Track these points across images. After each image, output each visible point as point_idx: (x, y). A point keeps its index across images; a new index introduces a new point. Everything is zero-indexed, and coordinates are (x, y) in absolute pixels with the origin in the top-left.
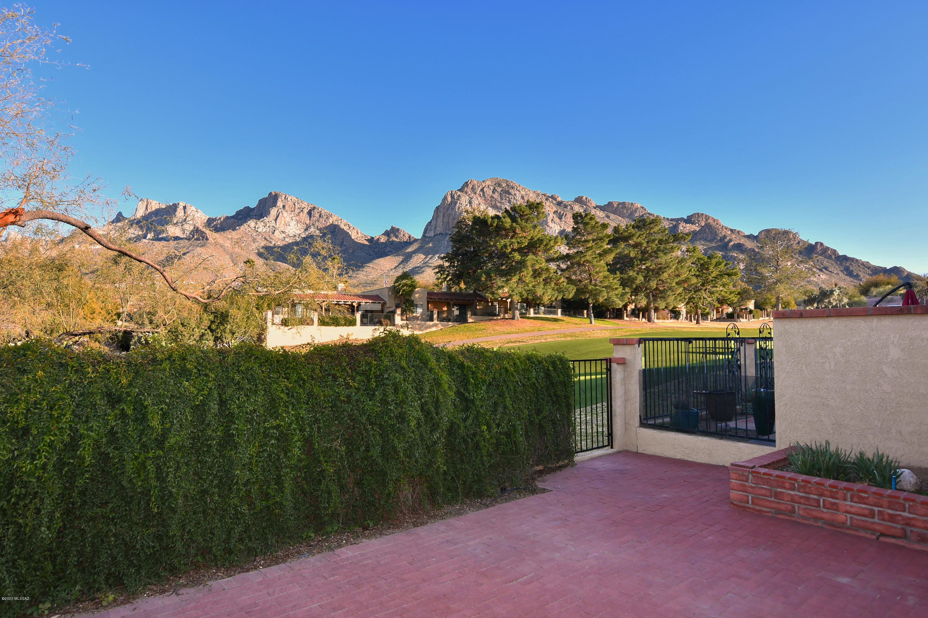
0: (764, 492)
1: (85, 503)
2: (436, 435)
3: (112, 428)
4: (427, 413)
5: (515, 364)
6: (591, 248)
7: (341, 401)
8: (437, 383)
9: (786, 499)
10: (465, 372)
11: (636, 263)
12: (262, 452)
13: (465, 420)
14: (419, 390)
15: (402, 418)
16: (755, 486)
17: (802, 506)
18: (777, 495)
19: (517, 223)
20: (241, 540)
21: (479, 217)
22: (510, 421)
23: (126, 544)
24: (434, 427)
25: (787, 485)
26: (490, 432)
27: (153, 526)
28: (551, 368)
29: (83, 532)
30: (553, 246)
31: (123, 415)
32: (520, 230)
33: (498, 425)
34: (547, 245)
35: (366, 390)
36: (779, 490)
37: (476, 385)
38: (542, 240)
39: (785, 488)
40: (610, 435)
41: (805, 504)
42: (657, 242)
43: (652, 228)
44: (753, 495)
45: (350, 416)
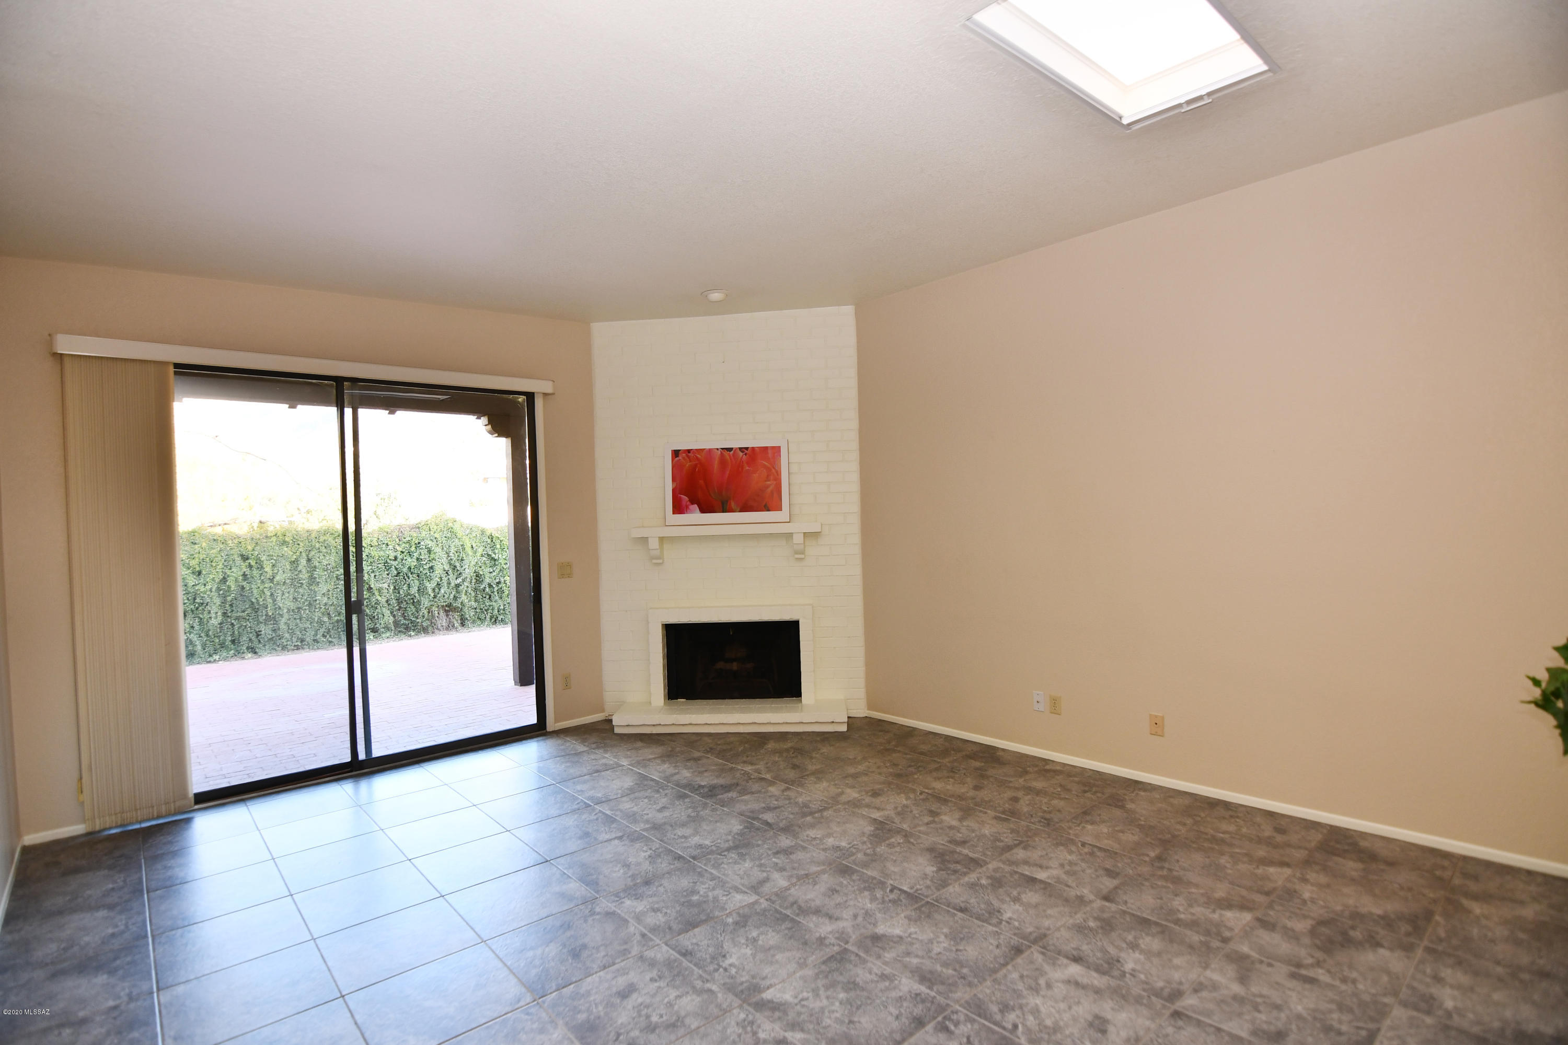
1: (232, 611)
3: (245, 572)
7: (390, 560)
12: (337, 588)
14: (448, 552)
20: (324, 636)
23: (256, 633)
27: (271, 624)
29: (232, 624)
31: (250, 566)
35: (409, 552)
45: (396, 569)
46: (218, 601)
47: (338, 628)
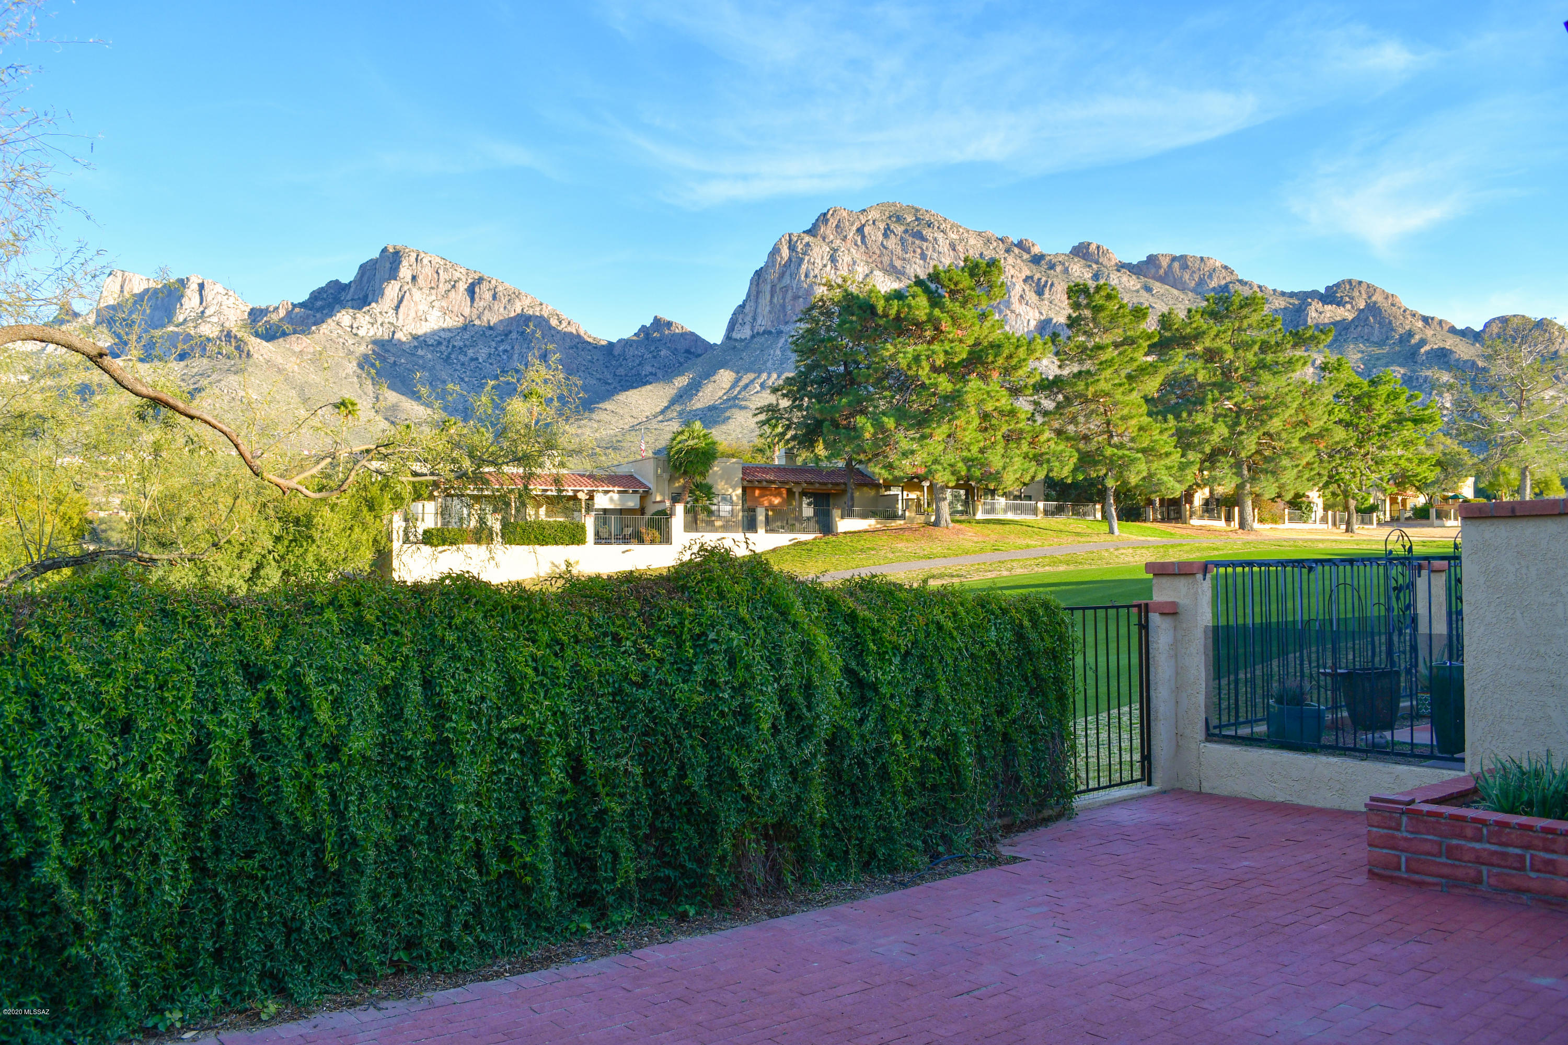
0: (1427, 847)
1: (217, 852)
2: (809, 748)
4: (791, 709)
5: (955, 614)
6: (1110, 363)
7: (631, 683)
8: (808, 649)
9: (1466, 858)
10: (859, 630)
11: (1210, 397)
12: (497, 773)
13: (861, 722)
14: (776, 663)
15: (745, 714)
16: (1412, 836)
17: (1495, 870)
18: (1451, 852)
19: (942, 309)
20: (468, 927)
21: (858, 297)
22: (946, 725)
23: (285, 924)
24: (806, 733)
25: (1469, 832)
26: (908, 746)
27: (327, 895)
28: (1026, 623)
29: (219, 898)
30: (1024, 360)
31: (271, 703)
32: (950, 322)
33: (924, 734)
34: (1010, 357)
35: (675, 662)
36: (1454, 842)
37: (881, 656)
38: (999, 346)
39: (1465, 838)
40: (1146, 758)
41: (1499, 866)
42: (1256, 348)
43: (1246, 317)
44: (1409, 855)
45: (649, 712)
46: (177, 822)
47: (499, 898)
